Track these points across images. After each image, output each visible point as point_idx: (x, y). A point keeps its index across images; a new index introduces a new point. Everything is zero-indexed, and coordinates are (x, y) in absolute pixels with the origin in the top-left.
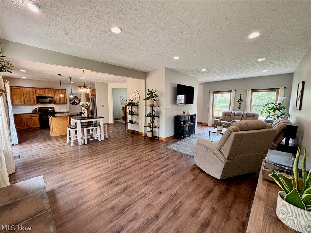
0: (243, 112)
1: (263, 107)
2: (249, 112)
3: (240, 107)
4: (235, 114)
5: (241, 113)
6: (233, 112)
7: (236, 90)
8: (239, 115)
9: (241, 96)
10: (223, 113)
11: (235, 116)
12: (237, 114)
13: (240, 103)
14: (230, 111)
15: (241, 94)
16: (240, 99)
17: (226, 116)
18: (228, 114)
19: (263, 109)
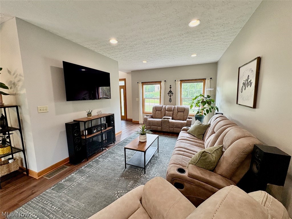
0: (173, 106)
1: (193, 100)
2: (180, 106)
3: (170, 100)
4: (166, 109)
5: (171, 108)
6: (164, 106)
7: (165, 81)
8: (169, 110)
9: (170, 88)
10: (153, 108)
11: (166, 111)
12: (168, 108)
13: (170, 96)
14: (161, 106)
15: (171, 86)
16: (170, 92)
17: (157, 112)
18: (159, 110)
19: (193, 103)
